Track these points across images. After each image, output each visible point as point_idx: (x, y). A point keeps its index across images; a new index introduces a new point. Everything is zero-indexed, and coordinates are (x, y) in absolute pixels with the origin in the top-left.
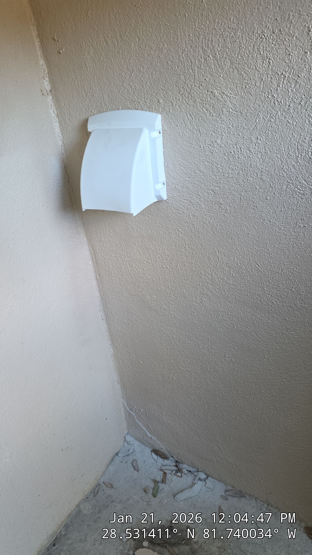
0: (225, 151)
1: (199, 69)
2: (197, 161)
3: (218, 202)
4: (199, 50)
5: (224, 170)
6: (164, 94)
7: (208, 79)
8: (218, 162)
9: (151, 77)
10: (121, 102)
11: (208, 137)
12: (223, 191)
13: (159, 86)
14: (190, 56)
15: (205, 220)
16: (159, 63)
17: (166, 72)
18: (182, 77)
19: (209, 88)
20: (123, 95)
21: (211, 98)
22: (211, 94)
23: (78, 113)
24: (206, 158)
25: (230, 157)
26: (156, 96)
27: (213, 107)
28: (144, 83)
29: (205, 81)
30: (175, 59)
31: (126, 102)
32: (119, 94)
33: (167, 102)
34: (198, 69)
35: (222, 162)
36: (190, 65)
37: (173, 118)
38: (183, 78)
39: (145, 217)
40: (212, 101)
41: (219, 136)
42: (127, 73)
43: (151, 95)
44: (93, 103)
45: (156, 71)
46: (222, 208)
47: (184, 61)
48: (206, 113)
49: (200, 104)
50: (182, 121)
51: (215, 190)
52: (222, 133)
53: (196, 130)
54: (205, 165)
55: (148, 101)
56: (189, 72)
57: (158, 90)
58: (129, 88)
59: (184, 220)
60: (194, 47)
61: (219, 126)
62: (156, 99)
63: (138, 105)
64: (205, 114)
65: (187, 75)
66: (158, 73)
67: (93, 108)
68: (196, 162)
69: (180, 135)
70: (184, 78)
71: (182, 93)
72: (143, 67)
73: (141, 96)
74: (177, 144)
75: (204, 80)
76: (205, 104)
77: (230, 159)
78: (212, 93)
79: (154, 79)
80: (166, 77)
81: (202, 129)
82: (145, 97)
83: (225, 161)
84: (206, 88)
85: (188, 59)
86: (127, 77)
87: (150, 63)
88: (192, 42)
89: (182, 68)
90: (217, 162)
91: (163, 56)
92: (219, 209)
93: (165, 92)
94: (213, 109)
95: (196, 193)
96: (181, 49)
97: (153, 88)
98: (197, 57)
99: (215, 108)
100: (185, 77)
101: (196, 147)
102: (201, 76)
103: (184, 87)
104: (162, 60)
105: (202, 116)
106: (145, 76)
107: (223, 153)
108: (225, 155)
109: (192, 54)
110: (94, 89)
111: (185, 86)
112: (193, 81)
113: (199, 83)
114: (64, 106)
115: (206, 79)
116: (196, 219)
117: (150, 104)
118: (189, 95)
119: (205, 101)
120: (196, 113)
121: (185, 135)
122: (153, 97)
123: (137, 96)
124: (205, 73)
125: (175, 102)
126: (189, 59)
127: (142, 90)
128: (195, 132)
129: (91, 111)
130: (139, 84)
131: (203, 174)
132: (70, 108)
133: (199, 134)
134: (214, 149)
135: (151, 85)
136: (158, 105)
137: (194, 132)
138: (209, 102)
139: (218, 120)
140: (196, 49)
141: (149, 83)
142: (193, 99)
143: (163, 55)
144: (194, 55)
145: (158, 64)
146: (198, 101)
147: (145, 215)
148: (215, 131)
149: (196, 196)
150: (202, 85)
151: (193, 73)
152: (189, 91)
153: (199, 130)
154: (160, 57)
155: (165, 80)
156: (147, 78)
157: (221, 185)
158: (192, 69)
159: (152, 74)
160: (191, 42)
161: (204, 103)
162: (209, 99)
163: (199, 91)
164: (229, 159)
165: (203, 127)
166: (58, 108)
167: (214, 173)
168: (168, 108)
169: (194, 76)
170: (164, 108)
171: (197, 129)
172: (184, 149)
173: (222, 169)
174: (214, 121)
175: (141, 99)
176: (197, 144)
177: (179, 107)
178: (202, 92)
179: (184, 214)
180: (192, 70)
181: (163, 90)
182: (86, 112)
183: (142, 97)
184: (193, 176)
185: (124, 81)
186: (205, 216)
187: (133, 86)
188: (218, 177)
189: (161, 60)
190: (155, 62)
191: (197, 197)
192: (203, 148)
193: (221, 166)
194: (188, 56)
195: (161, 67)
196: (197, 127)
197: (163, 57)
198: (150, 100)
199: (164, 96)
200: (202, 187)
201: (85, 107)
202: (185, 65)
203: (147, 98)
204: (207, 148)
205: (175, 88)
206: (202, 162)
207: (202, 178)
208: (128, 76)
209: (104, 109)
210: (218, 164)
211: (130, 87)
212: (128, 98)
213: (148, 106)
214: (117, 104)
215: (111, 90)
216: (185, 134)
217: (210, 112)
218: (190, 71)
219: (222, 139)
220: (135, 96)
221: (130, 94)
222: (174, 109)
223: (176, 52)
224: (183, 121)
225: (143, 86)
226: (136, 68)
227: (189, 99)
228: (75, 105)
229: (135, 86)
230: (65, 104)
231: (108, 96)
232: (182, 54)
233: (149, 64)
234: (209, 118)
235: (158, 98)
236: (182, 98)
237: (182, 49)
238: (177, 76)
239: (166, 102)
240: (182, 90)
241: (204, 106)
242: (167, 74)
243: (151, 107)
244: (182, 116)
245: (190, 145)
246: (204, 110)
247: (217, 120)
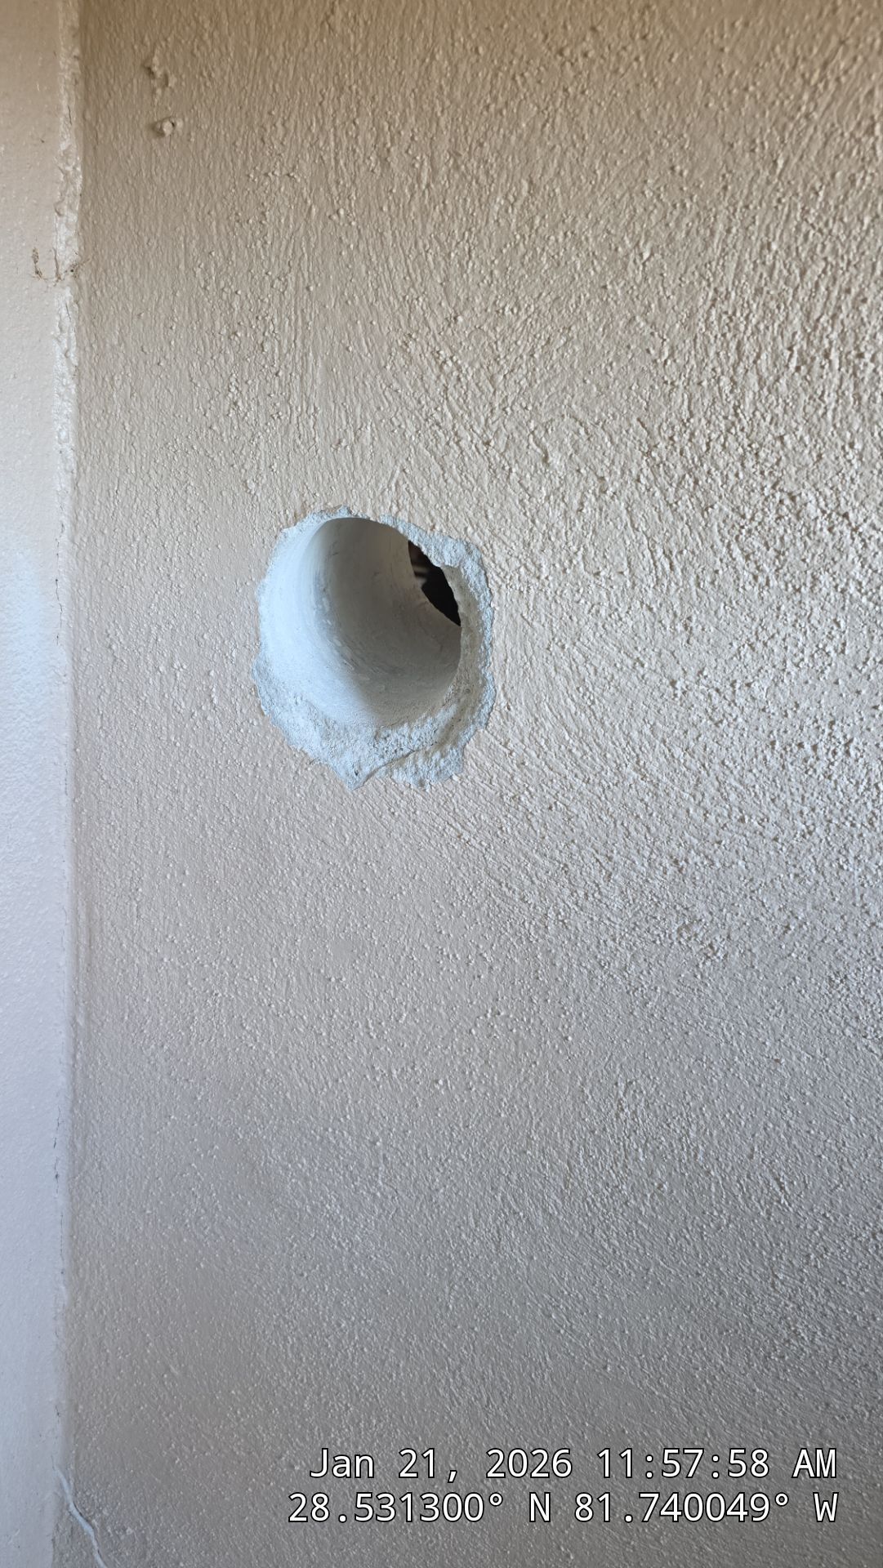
0: (775, 732)
1: (765, 390)
2: (640, 732)
3: (687, 909)
4: (791, 317)
5: (748, 799)
6: (576, 437)
7: (791, 438)
8: (731, 765)
9: (541, 357)
10: (379, 408)
11: (719, 656)
12: (718, 875)
13: (566, 402)
14: (742, 328)
15: (605, 955)
16: (593, 309)
17: (612, 353)
18: (679, 397)
19: (786, 478)
20: (395, 385)
21: (780, 518)
22: (787, 502)
23: (171, 390)
24: (686, 732)
25: (790, 760)
26: (540, 434)
27: (779, 553)
28: (502, 367)
29: (778, 444)
30: (672, 318)
31: (400, 418)
32: (379, 377)
33: (582, 471)
34: (762, 388)
35: (751, 771)
36: (732, 361)
37: (587, 541)
38: (683, 401)
39: (351, 865)
40: (781, 531)
41: (766, 667)
42: (440, 304)
43: (520, 423)
44: (250, 374)
45: (569, 339)
46: (696, 935)
47: (708, 337)
48: (739, 568)
49: (722, 525)
50: (625, 564)
51: (686, 861)
52: (785, 662)
53: (675, 615)
54: (673, 756)
55: (500, 443)
56: (716, 389)
57: (557, 413)
58: (429, 364)
59: (517, 927)
60: (772, 298)
61: (783, 634)
62: (538, 446)
63: (452, 443)
64: (734, 568)
65: (703, 396)
66: (577, 349)
67: (244, 393)
68: (635, 735)
69: (598, 611)
70: (686, 403)
71: (658, 459)
72: (517, 304)
73: (473, 415)
74: (574, 644)
75: (775, 439)
76: (749, 531)
77: (791, 768)
78: (793, 499)
79: (552, 367)
80: (606, 373)
81: (702, 620)
82: (490, 422)
83: (765, 771)
84: (771, 473)
85: (729, 336)
86: (435, 319)
87: (554, 301)
88: (771, 275)
89: (693, 362)
90: (727, 763)
91: (622, 288)
92: (681, 935)
93: (582, 431)
94: (777, 563)
95: (599, 845)
96: (712, 286)
97: (536, 398)
98: (774, 339)
99: (785, 560)
100: (693, 401)
101: (655, 678)
102: (764, 419)
103: (676, 438)
104: (612, 303)
105: (717, 572)
106: (516, 342)
107: (764, 736)
108: (773, 748)
109: (754, 321)
110: (272, 320)
111: (680, 435)
112: (723, 427)
113: (746, 442)
114: (120, 345)
115: (786, 438)
116: (569, 939)
117: (502, 455)
118: (687, 476)
119: (752, 519)
120: (697, 552)
121: (621, 619)
122: (524, 432)
123: (457, 408)
124: (785, 411)
125: (617, 485)
126: (735, 336)
127: (483, 392)
128: (667, 622)
129: (235, 403)
130: (477, 366)
131: (652, 788)
132: (141, 362)
133: (684, 636)
134: (728, 710)
135: (530, 385)
136: (536, 471)
137: (660, 622)
138: (766, 528)
139: (783, 608)
140: (778, 307)
141: (526, 376)
142: (699, 494)
143: (622, 284)
144: (762, 327)
145: (588, 314)
146: (721, 510)
147: (356, 859)
148: (759, 646)
149: (598, 857)
150: (757, 454)
151: (735, 398)
152: (693, 460)
153: (689, 618)
154: (605, 287)
155: (598, 385)
156: (521, 351)
157: (719, 852)
158: (732, 379)
159: (548, 342)
160: (765, 275)
161: (742, 527)
162: (772, 516)
163: (737, 475)
164: (783, 767)
165: (707, 613)
166: (91, 346)
167: (699, 797)
168: (579, 495)
169: (732, 411)
170: (562, 490)
171: (679, 613)
172: (600, 670)
173: (740, 795)
174: (764, 607)
175: (468, 426)
176: (659, 670)
177: (628, 506)
178: (751, 481)
179: (524, 906)
180: (735, 383)
181: (576, 420)
182: (212, 399)
183: (477, 419)
184: (604, 783)
185: (417, 332)
186: (614, 940)
187: (450, 363)
188: (712, 818)
189: (607, 303)
190: (578, 302)
191: (598, 860)
192: (684, 693)
193: (741, 783)
194: (732, 325)
195: (596, 330)
196: (681, 605)
197: (619, 292)
198: (510, 438)
199: (575, 444)
200: (634, 833)
201: (212, 378)
202: (708, 355)
203: (499, 428)
204: (702, 697)
205: (631, 431)
206: (664, 741)
207: (642, 800)
208: (440, 320)
209: (295, 415)
210: (727, 772)
211: (433, 363)
212: (412, 404)
213: (492, 459)
214: (358, 410)
215: (347, 349)
216: (623, 615)
217: (758, 568)
218: (722, 384)
219: (776, 685)
220: (445, 407)
221: (427, 391)
222: (601, 509)
223: (684, 293)
224: (629, 563)
225: (492, 379)
226: (486, 300)
227: (681, 491)
228: (168, 357)
229: (459, 369)
230: (122, 340)
231: (328, 370)
232: (706, 307)
233: (549, 299)
234: (748, 588)
235: (548, 445)
236: (652, 478)
237: (716, 290)
238: (657, 387)
239: (578, 471)
240: (662, 445)
241: (741, 536)
242: (614, 364)
243: (507, 468)
244: (628, 542)
245: (630, 662)
246: (737, 552)
247: (779, 608)
